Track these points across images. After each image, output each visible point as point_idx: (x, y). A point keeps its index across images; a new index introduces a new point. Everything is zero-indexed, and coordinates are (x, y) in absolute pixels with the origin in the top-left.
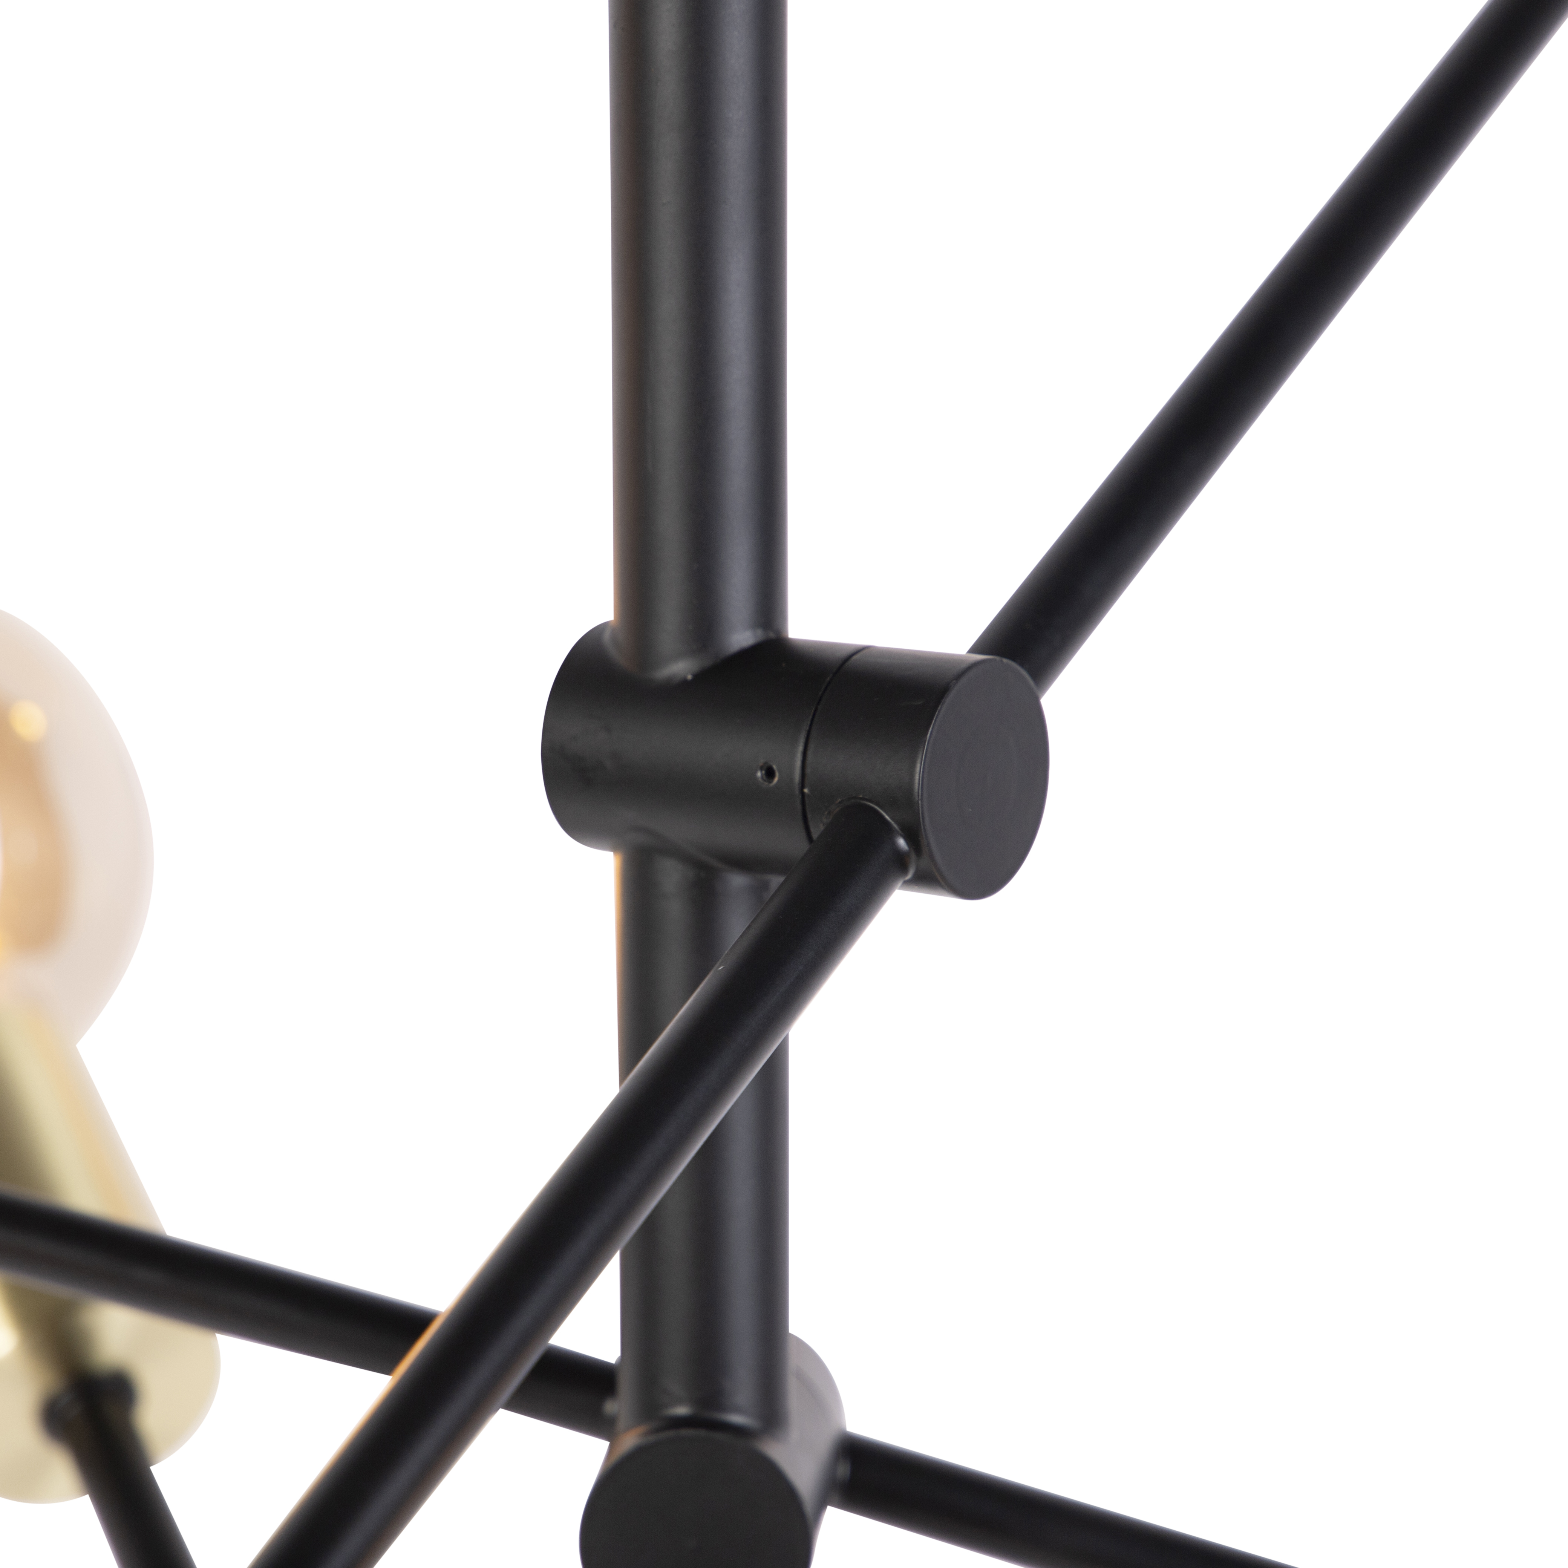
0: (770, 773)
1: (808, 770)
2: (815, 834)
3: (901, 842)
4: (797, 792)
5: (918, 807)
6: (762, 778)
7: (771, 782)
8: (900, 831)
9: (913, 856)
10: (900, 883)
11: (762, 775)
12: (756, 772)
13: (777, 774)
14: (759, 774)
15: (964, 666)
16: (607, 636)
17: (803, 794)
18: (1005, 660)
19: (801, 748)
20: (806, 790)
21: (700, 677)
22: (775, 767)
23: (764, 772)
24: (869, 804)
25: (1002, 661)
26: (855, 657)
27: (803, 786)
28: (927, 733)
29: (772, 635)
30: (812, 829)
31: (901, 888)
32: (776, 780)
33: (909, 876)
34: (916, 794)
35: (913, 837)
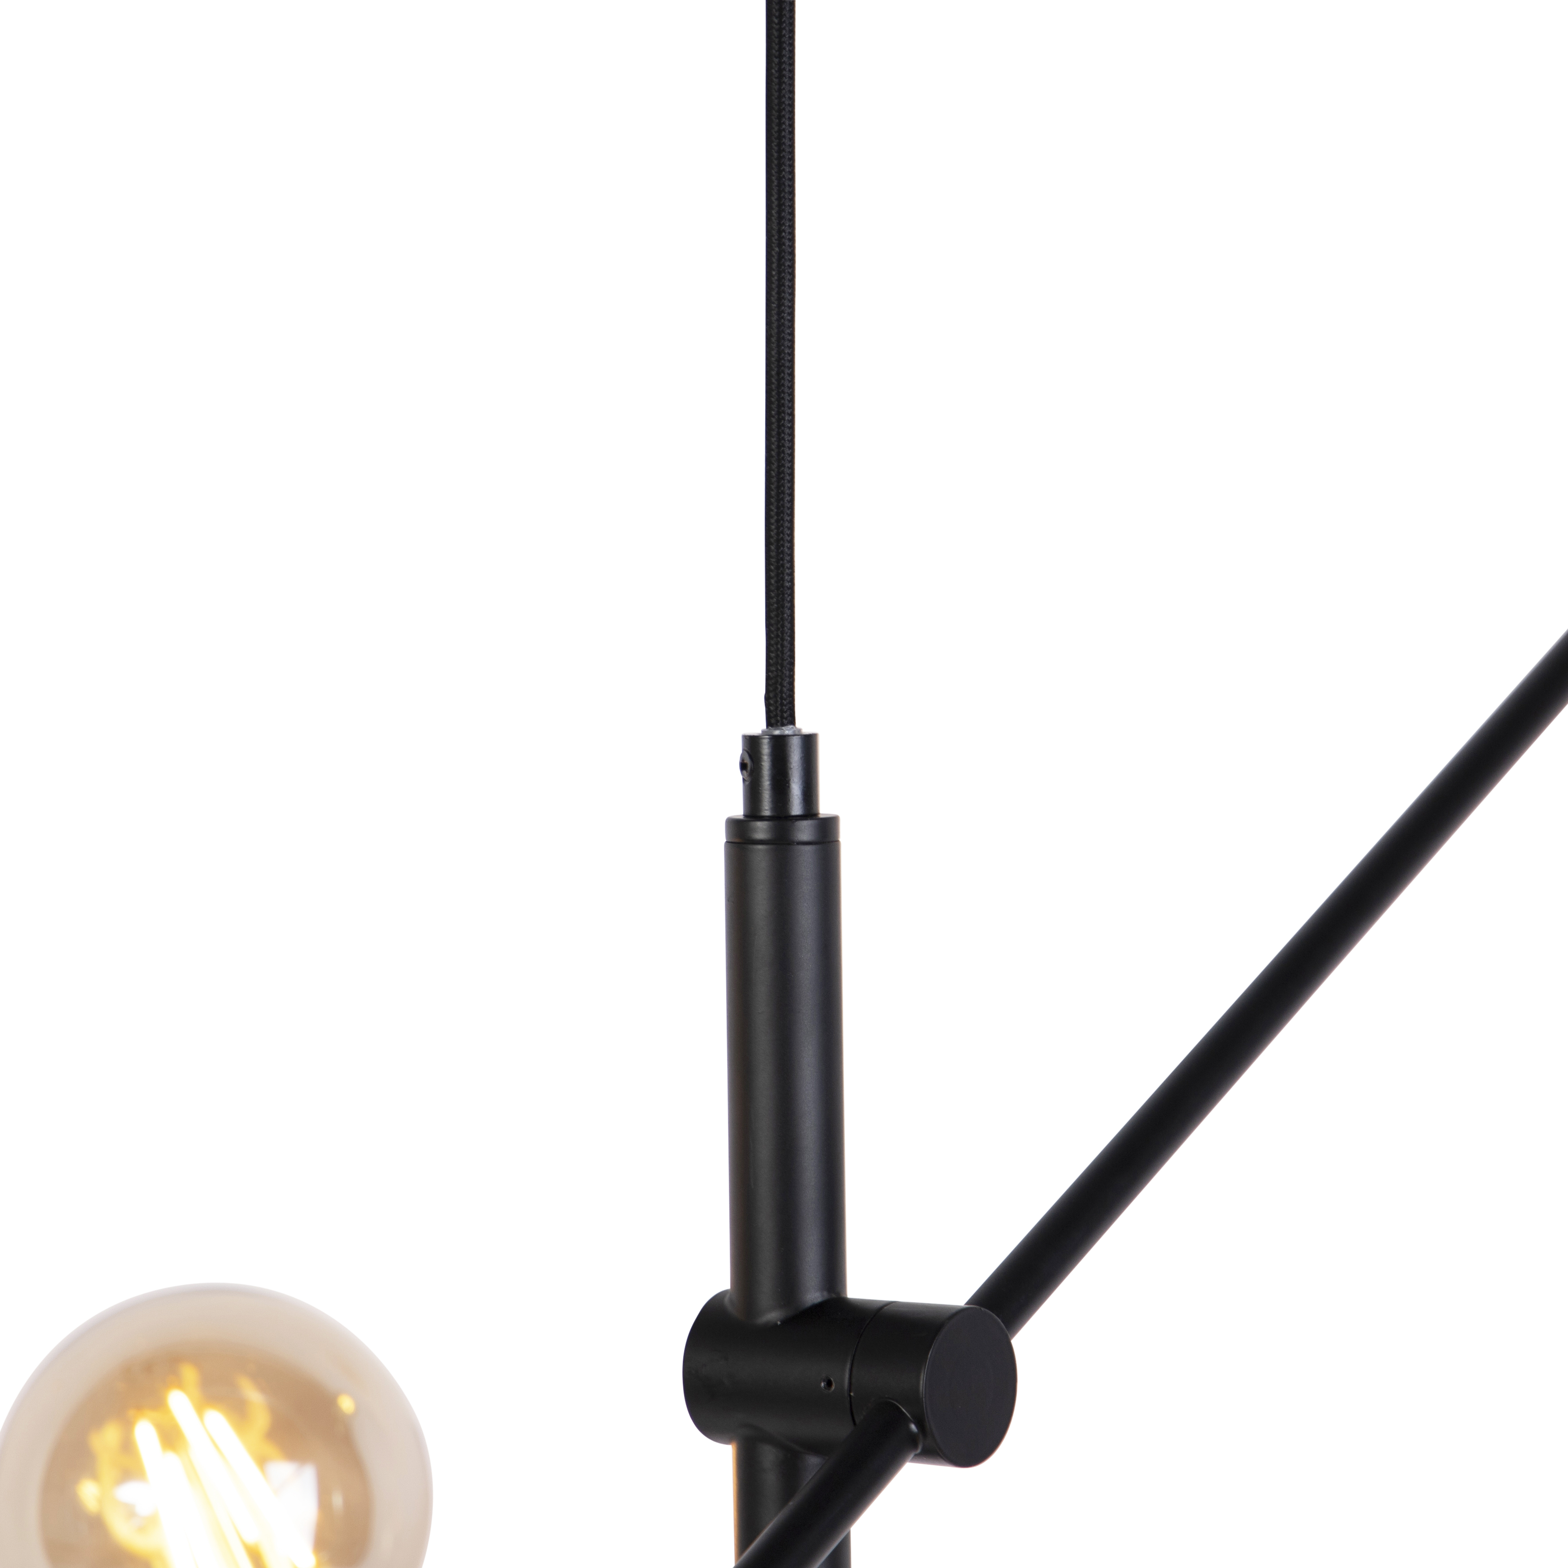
0: (829, 1384)
1: (853, 1380)
2: (857, 1421)
3: (913, 1427)
4: (846, 1395)
5: (923, 1402)
6: (824, 1387)
7: (829, 1390)
8: (912, 1420)
9: (921, 1436)
10: (912, 1456)
11: (824, 1386)
12: (820, 1383)
13: (834, 1384)
14: (823, 1384)
15: (954, 1311)
16: (727, 1300)
17: (850, 1395)
18: (983, 1309)
19: (848, 1366)
20: (852, 1394)
21: (786, 1322)
22: (832, 1379)
23: (825, 1383)
24: (893, 1401)
25: (980, 1309)
26: (885, 1308)
27: (850, 1391)
28: (928, 1354)
29: (834, 1296)
30: (856, 1420)
31: (913, 1460)
32: (833, 1388)
33: (919, 1451)
34: (921, 1394)
35: (921, 1424)
